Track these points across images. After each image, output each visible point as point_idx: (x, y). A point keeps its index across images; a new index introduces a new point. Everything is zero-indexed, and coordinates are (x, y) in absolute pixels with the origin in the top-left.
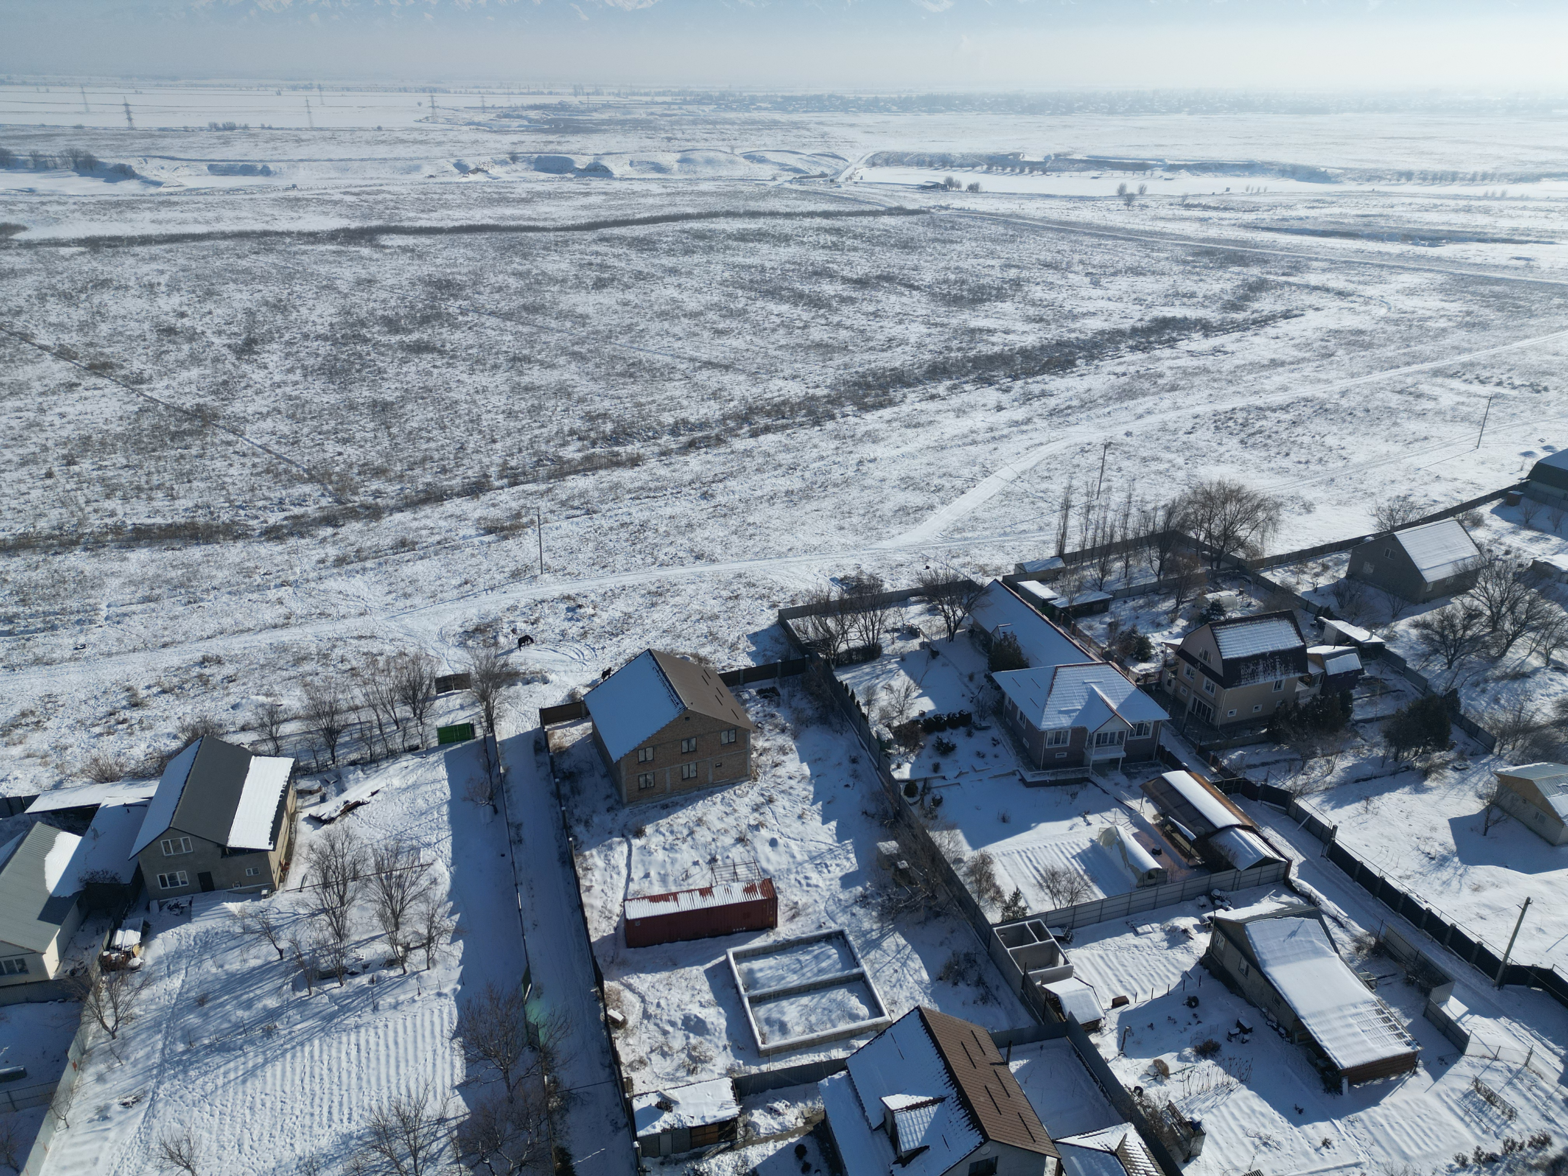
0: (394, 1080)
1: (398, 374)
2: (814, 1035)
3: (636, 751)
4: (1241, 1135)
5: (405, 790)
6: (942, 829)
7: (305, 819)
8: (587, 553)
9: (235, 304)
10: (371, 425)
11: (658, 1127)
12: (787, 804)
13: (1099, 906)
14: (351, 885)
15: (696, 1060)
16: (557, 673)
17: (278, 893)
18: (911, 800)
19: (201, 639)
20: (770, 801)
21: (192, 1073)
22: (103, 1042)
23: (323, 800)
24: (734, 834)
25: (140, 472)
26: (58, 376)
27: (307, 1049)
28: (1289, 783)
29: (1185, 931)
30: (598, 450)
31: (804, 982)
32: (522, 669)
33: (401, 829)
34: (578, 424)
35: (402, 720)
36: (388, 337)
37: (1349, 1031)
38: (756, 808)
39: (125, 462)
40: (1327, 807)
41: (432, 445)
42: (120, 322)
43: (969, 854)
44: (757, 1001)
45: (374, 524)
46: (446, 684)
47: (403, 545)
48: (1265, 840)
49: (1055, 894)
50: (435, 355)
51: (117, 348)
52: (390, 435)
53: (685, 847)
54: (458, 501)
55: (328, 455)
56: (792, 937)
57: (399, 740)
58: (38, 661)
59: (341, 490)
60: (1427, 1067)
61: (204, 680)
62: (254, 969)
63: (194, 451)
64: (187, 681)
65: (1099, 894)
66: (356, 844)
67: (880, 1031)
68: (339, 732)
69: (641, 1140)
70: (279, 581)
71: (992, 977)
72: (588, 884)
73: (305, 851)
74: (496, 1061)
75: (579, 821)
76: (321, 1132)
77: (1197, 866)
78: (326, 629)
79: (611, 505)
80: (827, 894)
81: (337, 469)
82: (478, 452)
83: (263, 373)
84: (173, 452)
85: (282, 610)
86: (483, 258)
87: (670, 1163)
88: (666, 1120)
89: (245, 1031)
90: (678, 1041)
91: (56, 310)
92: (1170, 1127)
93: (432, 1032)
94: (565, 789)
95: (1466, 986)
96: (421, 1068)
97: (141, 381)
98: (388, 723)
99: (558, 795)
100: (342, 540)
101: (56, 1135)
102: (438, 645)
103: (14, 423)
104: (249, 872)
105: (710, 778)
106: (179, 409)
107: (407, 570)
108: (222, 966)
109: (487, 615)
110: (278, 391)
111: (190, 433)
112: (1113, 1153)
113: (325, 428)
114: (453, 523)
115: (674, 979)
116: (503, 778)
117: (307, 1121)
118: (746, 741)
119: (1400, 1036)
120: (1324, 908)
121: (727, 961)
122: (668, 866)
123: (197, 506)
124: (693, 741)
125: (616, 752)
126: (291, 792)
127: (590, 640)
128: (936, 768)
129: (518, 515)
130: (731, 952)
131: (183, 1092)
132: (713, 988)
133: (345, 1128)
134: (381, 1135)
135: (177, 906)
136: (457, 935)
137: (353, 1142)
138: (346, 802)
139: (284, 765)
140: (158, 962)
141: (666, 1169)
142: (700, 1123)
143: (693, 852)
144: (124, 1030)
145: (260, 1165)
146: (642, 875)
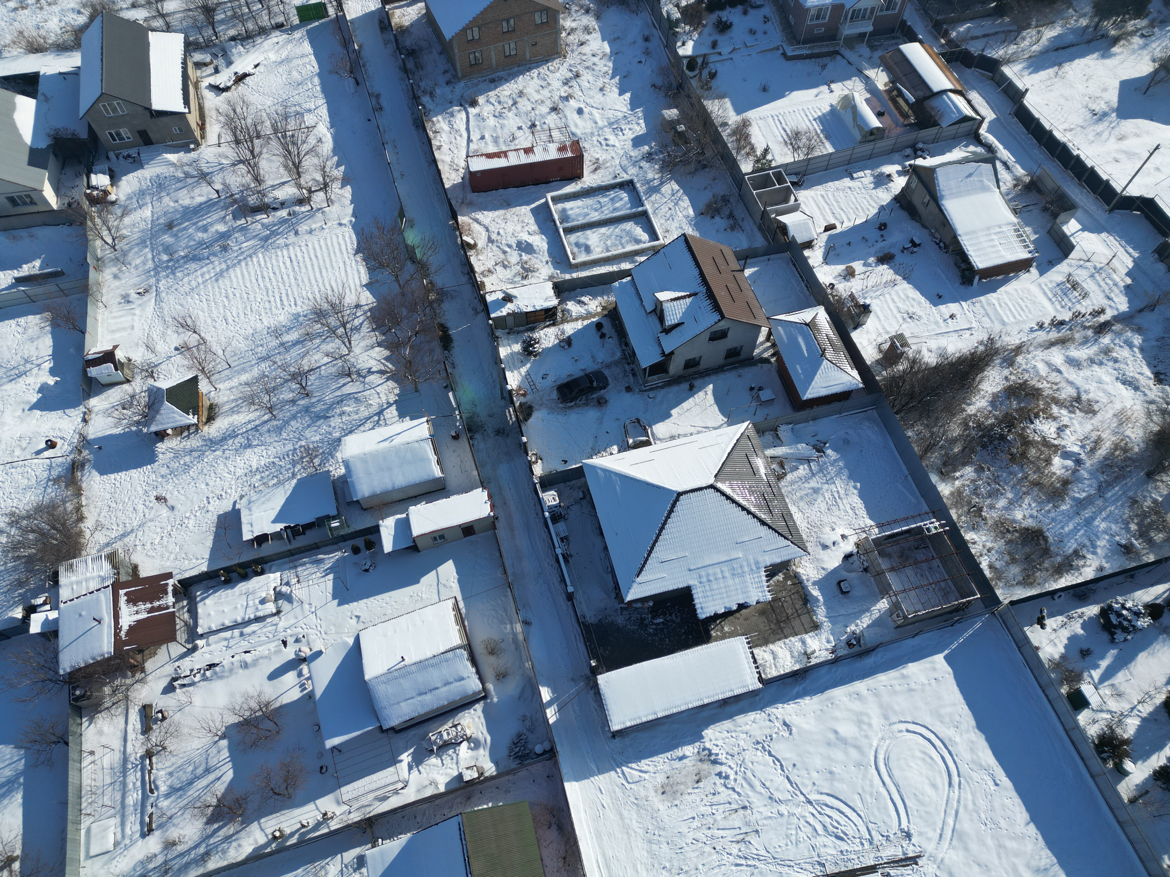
0: (320, 280)
2: (609, 254)
3: (464, 30)
4: (895, 311)
5: (280, 63)
6: (714, 99)
7: (207, 88)
11: (504, 312)
12: (591, 79)
13: (828, 158)
14: (256, 142)
15: (527, 270)
17: (203, 147)
18: (691, 74)
20: (577, 76)
21: (179, 275)
22: (108, 253)
23: (217, 71)
24: (549, 104)
27: (255, 259)
28: (1001, 52)
29: (889, 176)
31: (603, 217)
33: (285, 97)
37: (991, 244)
38: (566, 82)
40: (1026, 73)
43: (733, 118)
44: (569, 231)
48: (969, 102)
49: (795, 149)
53: (510, 115)
56: (594, 185)
57: (266, 18)
60: (1037, 268)
62: (201, 204)
65: (830, 149)
66: (252, 109)
67: (656, 251)
68: (214, 10)
69: (494, 319)
71: (740, 212)
72: (438, 144)
73: (214, 114)
74: (388, 269)
75: (425, 92)
76: (278, 312)
77: (910, 125)
80: (621, 152)
87: (514, 333)
88: (509, 308)
89: (207, 247)
90: (514, 257)
92: (849, 308)
93: (340, 250)
94: (410, 65)
95: (1086, 211)
96: (337, 273)
98: (254, 2)
99: (405, 70)
101: (99, 311)
104: (175, 130)
105: (528, 56)
108: (177, 201)
112: (807, 324)
115: (508, 215)
116: (358, 53)
117: (267, 305)
118: (556, 21)
119: (1026, 247)
120: (999, 155)
121: (547, 202)
122: (499, 130)
124: (512, 22)
125: (449, 31)
126: (190, 65)
128: (714, 45)
130: (549, 196)
131: (177, 286)
132: (537, 222)
133: (294, 310)
134: (319, 315)
135: (129, 156)
136: (345, 181)
137: (301, 319)
138: (236, 73)
139: (177, 40)
140: (129, 198)
141: (512, 337)
142: (532, 309)
143: (517, 119)
144: (121, 245)
145: (242, 332)
146: (479, 137)
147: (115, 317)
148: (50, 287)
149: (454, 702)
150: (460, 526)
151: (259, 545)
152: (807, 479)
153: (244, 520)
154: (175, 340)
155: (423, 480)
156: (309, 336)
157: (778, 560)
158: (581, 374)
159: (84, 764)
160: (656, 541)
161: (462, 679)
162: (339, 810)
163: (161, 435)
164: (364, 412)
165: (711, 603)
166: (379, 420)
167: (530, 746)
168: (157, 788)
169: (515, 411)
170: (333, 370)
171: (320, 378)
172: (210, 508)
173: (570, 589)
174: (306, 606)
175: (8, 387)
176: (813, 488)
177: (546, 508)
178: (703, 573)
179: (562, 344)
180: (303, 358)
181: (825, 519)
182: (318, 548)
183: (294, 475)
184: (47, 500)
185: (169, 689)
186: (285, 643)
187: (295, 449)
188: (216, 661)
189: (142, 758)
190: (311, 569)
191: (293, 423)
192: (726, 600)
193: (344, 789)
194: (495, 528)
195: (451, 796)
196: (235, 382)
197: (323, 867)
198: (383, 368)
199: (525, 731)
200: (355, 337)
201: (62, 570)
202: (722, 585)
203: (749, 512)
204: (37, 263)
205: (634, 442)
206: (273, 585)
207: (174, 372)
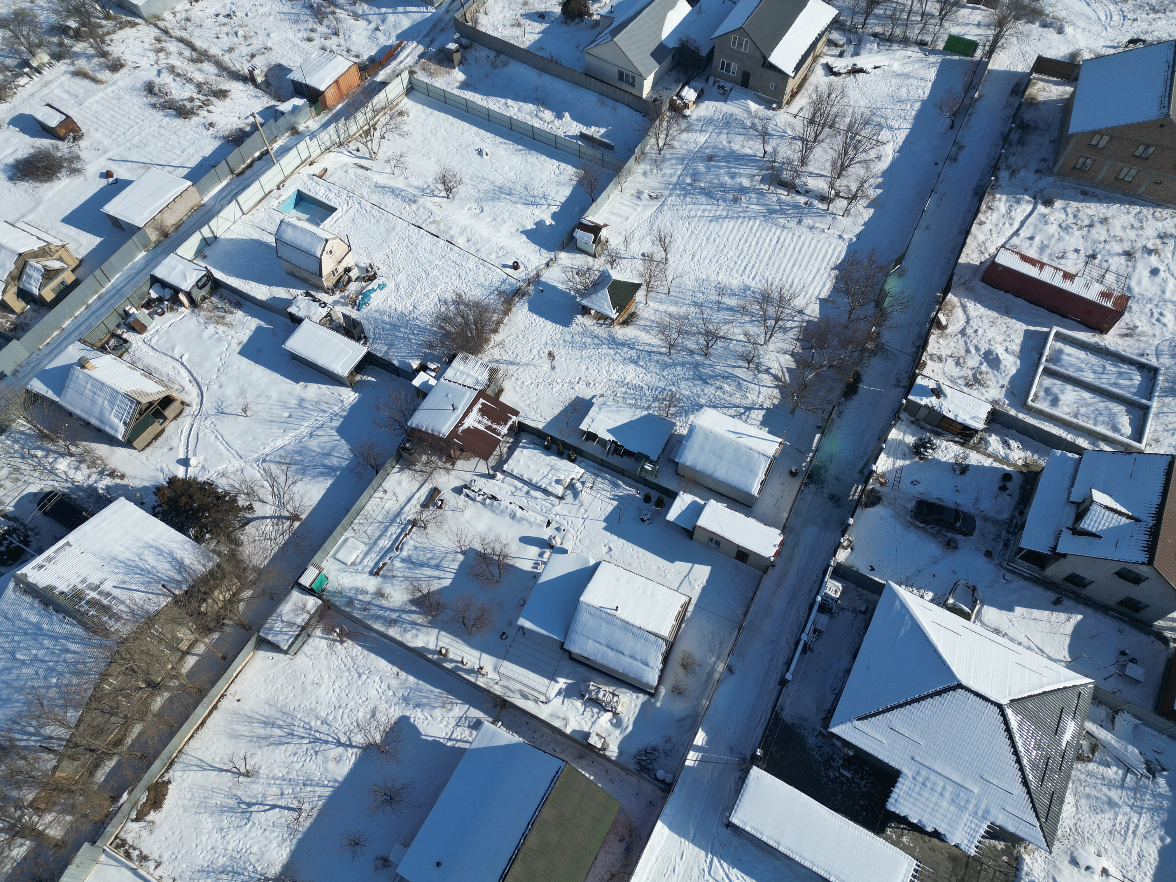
0: (787, 272)
2: (1075, 421)
3: (1094, 133)
5: (899, 75)
7: (822, 65)
11: (924, 401)
14: (827, 130)
15: (976, 380)
16: (1076, 27)
17: (782, 111)
21: (688, 200)
22: (653, 153)
23: (841, 55)
24: (1127, 246)
27: (751, 223)
31: (1097, 383)
32: (1048, 10)
33: (879, 105)
35: (928, 14)
38: (1163, 236)
44: (1048, 372)
53: (1077, 233)
56: (1112, 348)
57: (916, 31)
62: (746, 155)
66: (844, 102)
67: (1128, 450)
68: (878, 3)
69: (909, 401)
72: (983, 219)
73: (811, 89)
74: (851, 298)
75: (1008, 167)
76: (736, 276)
80: (1169, 336)
87: (918, 425)
88: (932, 401)
89: (724, 191)
90: (973, 361)
93: (824, 258)
94: (1014, 136)
96: (806, 275)
98: (916, 13)
99: (1005, 138)
104: (772, 86)
105: (1141, 190)
108: (730, 143)
115: (999, 321)
116: (974, 101)
117: (732, 265)
121: (1048, 333)
122: (1053, 241)
124: (1151, 150)
125: (1076, 126)
126: (824, 39)
127: (1127, 6)
130: (1055, 329)
131: (679, 207)
132: (1023, 345)
133: (749, 282)
134: (765, 298)
135: (723, 87)
136: (873, 204)
137: (749, 292)
138: (855, 65)
139: (829, 14)
140: (699, 120)
141: (913, 427)
142: (952, 417)
143: (1081, 241)
144: (666, 152)
145: (698, 273)
146: (1028, 236)
147: (621, 203)
148: (597, 153)
149: (627, 676)
150: (739, 546)
151: (587, 439)
152: (1110, 785)
153: (591, 413)
154: (647, 247)
155: (739, 487)
156: (743, 310)
157: (1011, 829)
158: (952, 506)
159: (376, 495)
160: (901, 706)
161: (646, 664)
162: (492, 675)
163: (585, 311)
164: (737, 399)
165: (909, 805)
166: (744, 414)
167: (656, 765)
168: (402, 550)
169: (863, 491)
170: (741, 349)
171: (725, 349)
172: (576, 388)
173: (789, 676)
174: (583, 510)
175: (520, 207)
176: (1110, 799)
177: (822, 593)
178: (924, 772)
179: (956, 467)
180: (726, 323)
181: (1098, 837)
182: (623, 475)
183: (649, 408)
184: (485, 302)
185: (458, 490)
186: (549, 523)
187: (665, 389)
188: (499, 497)
189: (409, 521)
190: (607, 486)
191: (679, 368)
192: (926, 815)
193: (506, 663)
194: (765, 572)
195: (570, 743)
196: (662, 308)
197: (452, 703)
198: (780, 375)
199: (661, 750)
200: (779, 335)
201: (459, 356)
202: (933, 799)
203: (1019, 761)
204: (602, 131)
205: (954, 604)
206: (573, 476)
207: (629, 270)
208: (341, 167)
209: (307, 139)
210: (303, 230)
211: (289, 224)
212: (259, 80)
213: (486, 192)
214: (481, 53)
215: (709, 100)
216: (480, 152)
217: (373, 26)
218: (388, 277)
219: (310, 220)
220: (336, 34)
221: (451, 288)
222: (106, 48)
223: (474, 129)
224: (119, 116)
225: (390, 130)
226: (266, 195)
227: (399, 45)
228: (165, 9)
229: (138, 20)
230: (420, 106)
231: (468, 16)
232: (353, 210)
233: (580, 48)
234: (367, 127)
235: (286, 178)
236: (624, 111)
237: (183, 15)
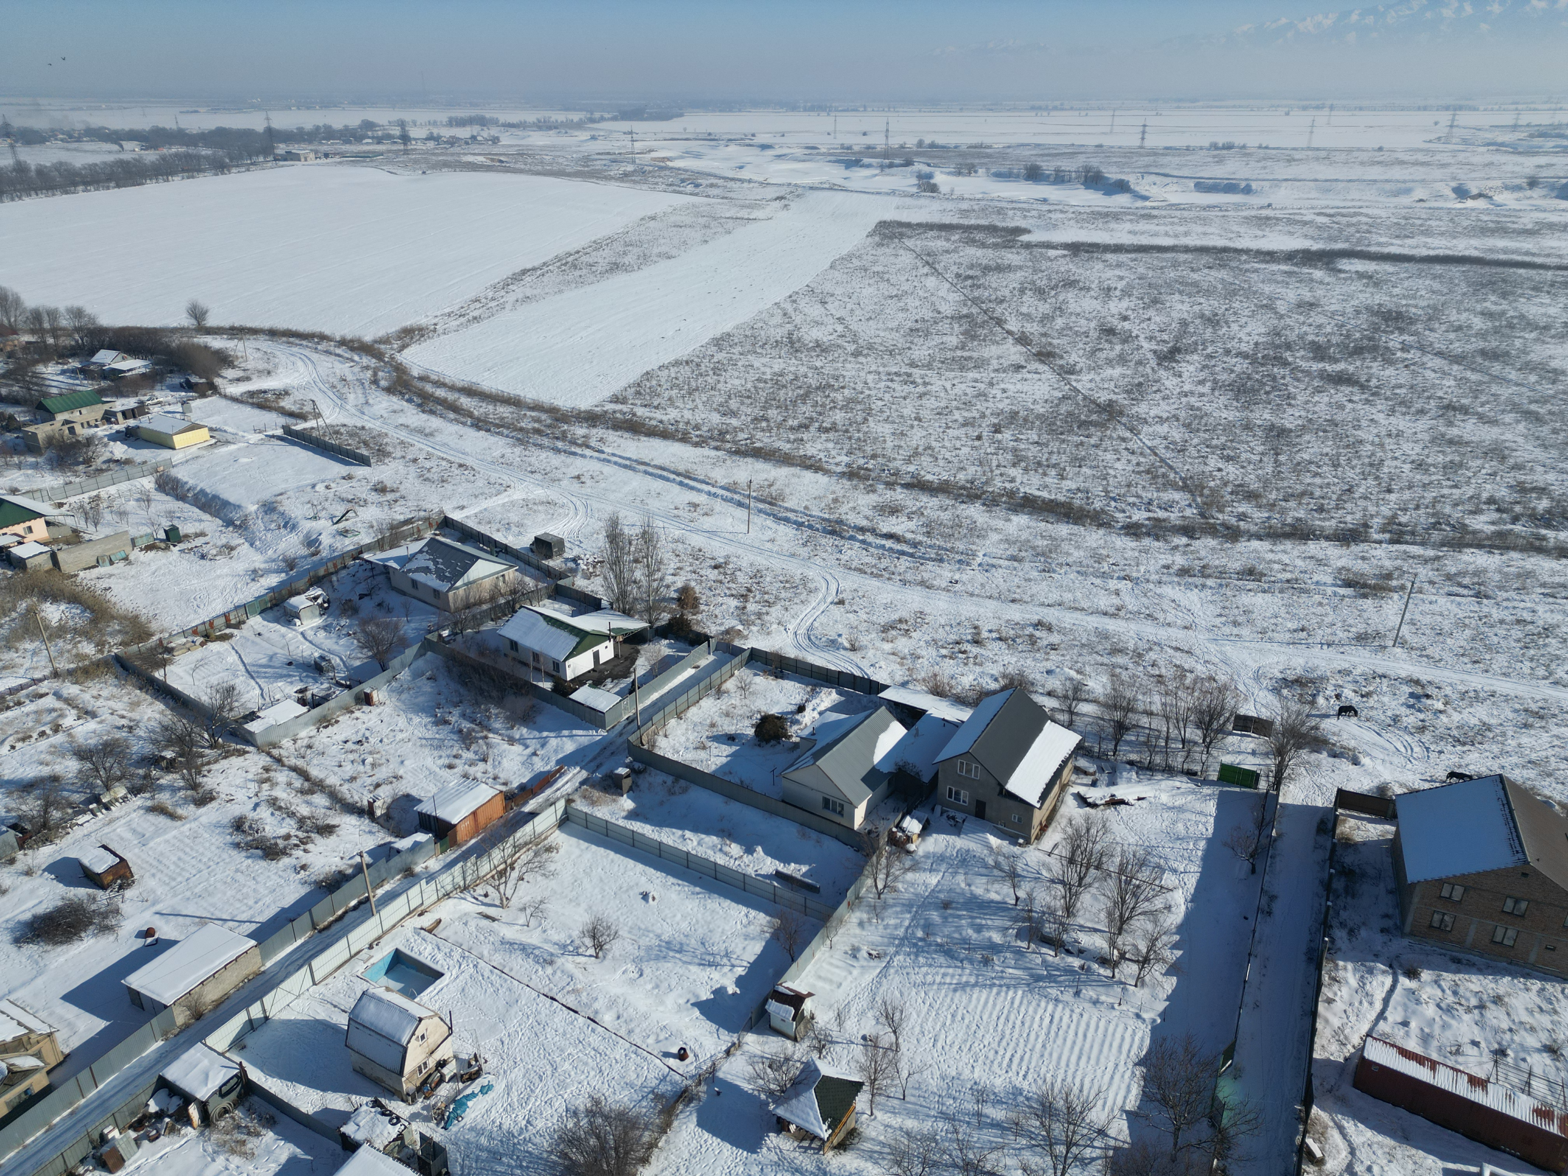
0: (1072, 1067)
1: (1307, 402)
3: (1441, 882)
5: (1170, 808)
7: (1073, 794)
8: (1461, 639)
9: (1175, 315)
10: (1261, 448)
14: (1092, 871)
16: (1372, 758)
17: (1032, 847)
19: (1042, 605)
21: (921, 960)
22: (871, 897)
23: (1094, 784)
25: (1045, 450)
26: (1012, 357)
27: (1011, 993)
30: (1518, 528)
32: (1333, 739)
33: (1153, 843)
34: (1503, 493)
35: (1189, 742)
36: (1311, 363)
39: (1036, 438)
41: (1318, 481)
42: (1073, 318)
45: (1229, 545)
46: (1245, 724)
47: (1250, 573)
50: (1356, 389)
51: (1063, 341)
52: (1276, 461)
53: (1466, 1017)
54: (1324, 544)
55: (1208, 469)
57: (1180, 760)
58: (923, 583)
59: (1208, 505)
61: (1033, 640)
62: (992, 901)
63: (1093, 441)
64: (1019, 637)
66: (1109, 838)
68: (1128, 729)
70: (1122, 574)
72: (1330, 995)
73: (1064, 822)
74: (1171, 1111)
75: (1342, 925)
76: (999, 1072)
78: (1150, 631)
79: (1512, 594)
81: (1212, 484)
82: (1366, 498)
83: (1176, 381)
84: (1076, 438)
85: (1116, 601)
86: (1451, 291)
89: (969, 949)
91: (1030, 304)
93: (1120, 1047)
94: (1339, 885)
96: (1099, 1073)
97: (1072, 372)
98: (1176, 740)
99: (1327, 886)
100: (1192, 552)
101: (823, 949)
102: (1250, 682)
103: (969, 391)
104: (1014, 818)
105: (1533, 958)
106: (1094, 402)
107: (1246, 599)
108: (970, 885)
109: (1314, 670)
110: (1184, 400)
111: (1095, 424)
113: (1215, 442)
114: (1310, 565)
115: (1399, 1153)
116: (1273, 841)
117: (991, 1055)
122: (1437, 1028)
123: (1078, 489)
124: (1523, 905)
125: (1415, 873)
126: (1070, 766)
127: (1427, 737)
129: (1389, 576)
130: (1487, 1169)
131: (910, 970)
133: (1018, 1082)
134: (1046, 1109)
135: (953, 818)
136: (1173, 970)
137: (1021, 1099)
138: (1113, 795)
139: (1072, 739)
140: (927, 856)
143: (1476, 1030)
144: (887, 896)
145: (944, 1067)
146: (1400, 1020)
147: (831, 964)
148: (798, 897)
154: (869, 1027)
156: (1016, 1128)
163: (781, 1126)
175: (694, 969)
180: (992, 1150)
184: (634, 1112)
196: (896, 1121)
200: (1074, 1172)
204: (804, 869)
207: (844, 1062)
208: (460, 918)
209: (423, 882)
210: (390, 1005)
211: (373, 997)
212: (378, 813)
213: (649, 948)
214: (657, 778)
215: (939, 832)
216: (645, 896)
217: (529, 751)
218: (496, 1075)
219: (403, 992)
220: (484, 760)
221: (586, 1090)
222: (200, 779)
223: (640, 867)
224: (188, 859)
225: (532, 870)
226: (351, 957)
227: (558, 771)
228: (285, 736)
229: (248, 749)
230: (574, 840)
231: (645, 739)
232: (466, 975)
233: (776, 772)
234: (502, 866)
235: (384, 933)
236: (832, 846)
237: (306, 742)
